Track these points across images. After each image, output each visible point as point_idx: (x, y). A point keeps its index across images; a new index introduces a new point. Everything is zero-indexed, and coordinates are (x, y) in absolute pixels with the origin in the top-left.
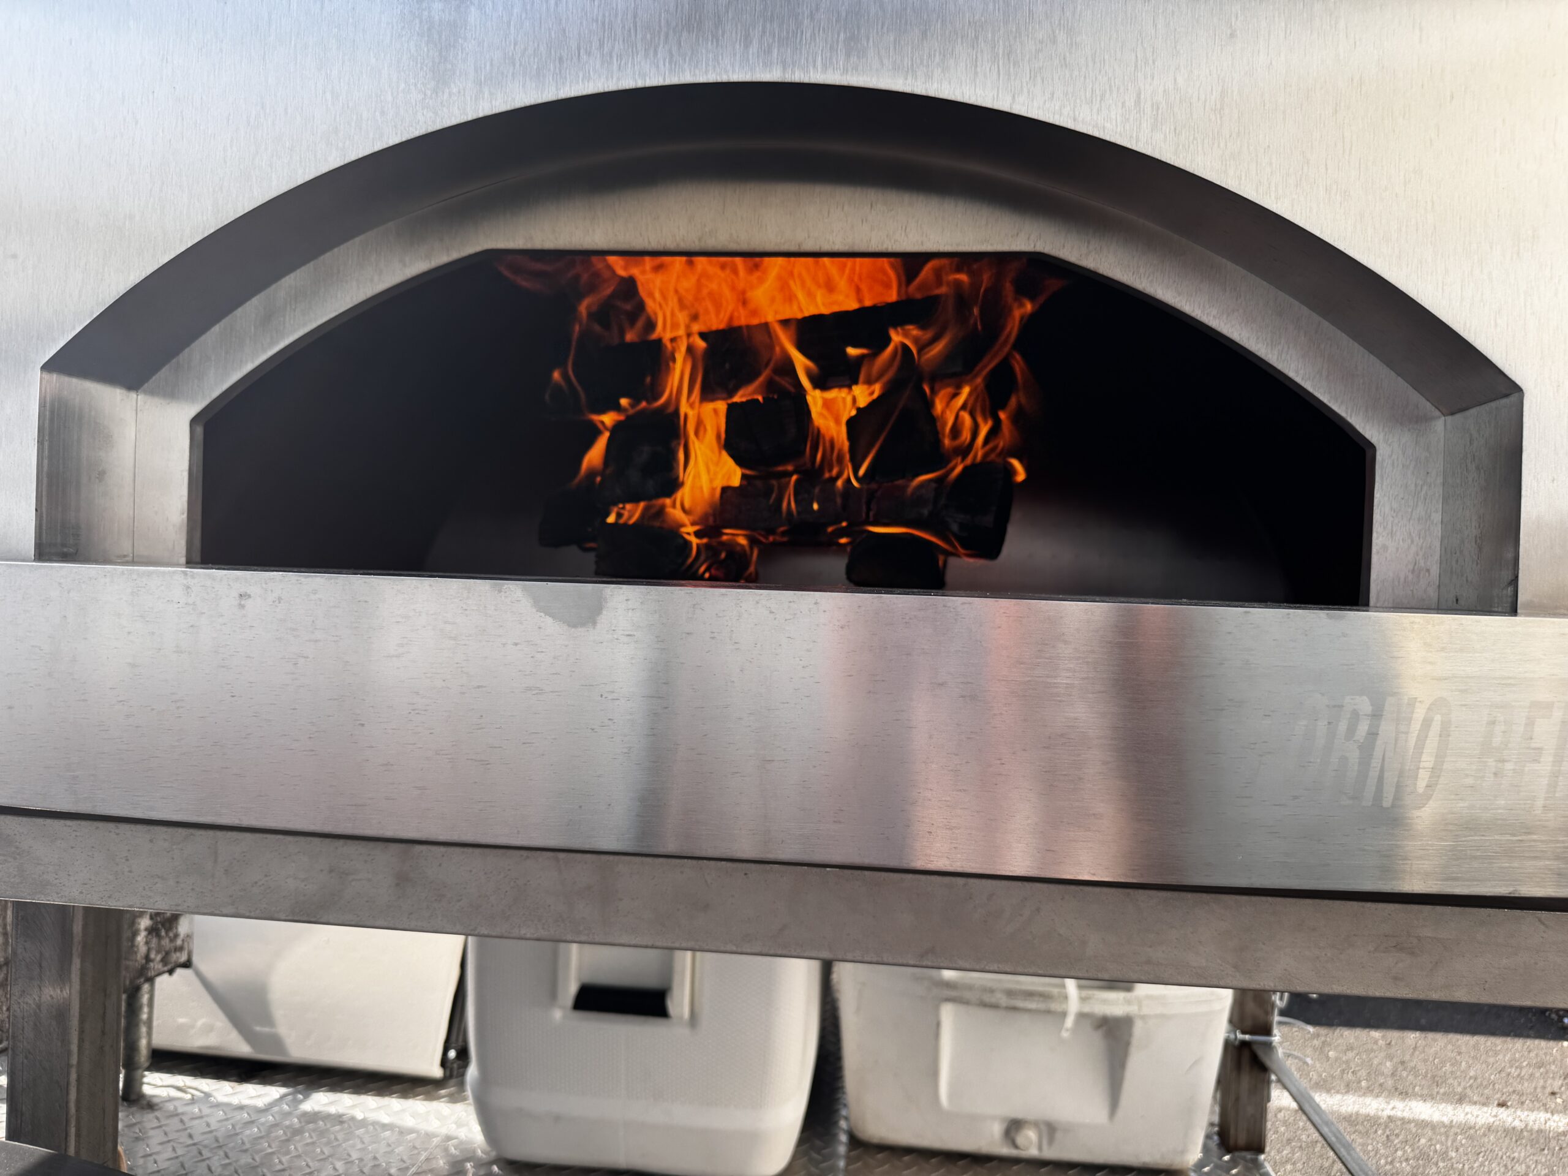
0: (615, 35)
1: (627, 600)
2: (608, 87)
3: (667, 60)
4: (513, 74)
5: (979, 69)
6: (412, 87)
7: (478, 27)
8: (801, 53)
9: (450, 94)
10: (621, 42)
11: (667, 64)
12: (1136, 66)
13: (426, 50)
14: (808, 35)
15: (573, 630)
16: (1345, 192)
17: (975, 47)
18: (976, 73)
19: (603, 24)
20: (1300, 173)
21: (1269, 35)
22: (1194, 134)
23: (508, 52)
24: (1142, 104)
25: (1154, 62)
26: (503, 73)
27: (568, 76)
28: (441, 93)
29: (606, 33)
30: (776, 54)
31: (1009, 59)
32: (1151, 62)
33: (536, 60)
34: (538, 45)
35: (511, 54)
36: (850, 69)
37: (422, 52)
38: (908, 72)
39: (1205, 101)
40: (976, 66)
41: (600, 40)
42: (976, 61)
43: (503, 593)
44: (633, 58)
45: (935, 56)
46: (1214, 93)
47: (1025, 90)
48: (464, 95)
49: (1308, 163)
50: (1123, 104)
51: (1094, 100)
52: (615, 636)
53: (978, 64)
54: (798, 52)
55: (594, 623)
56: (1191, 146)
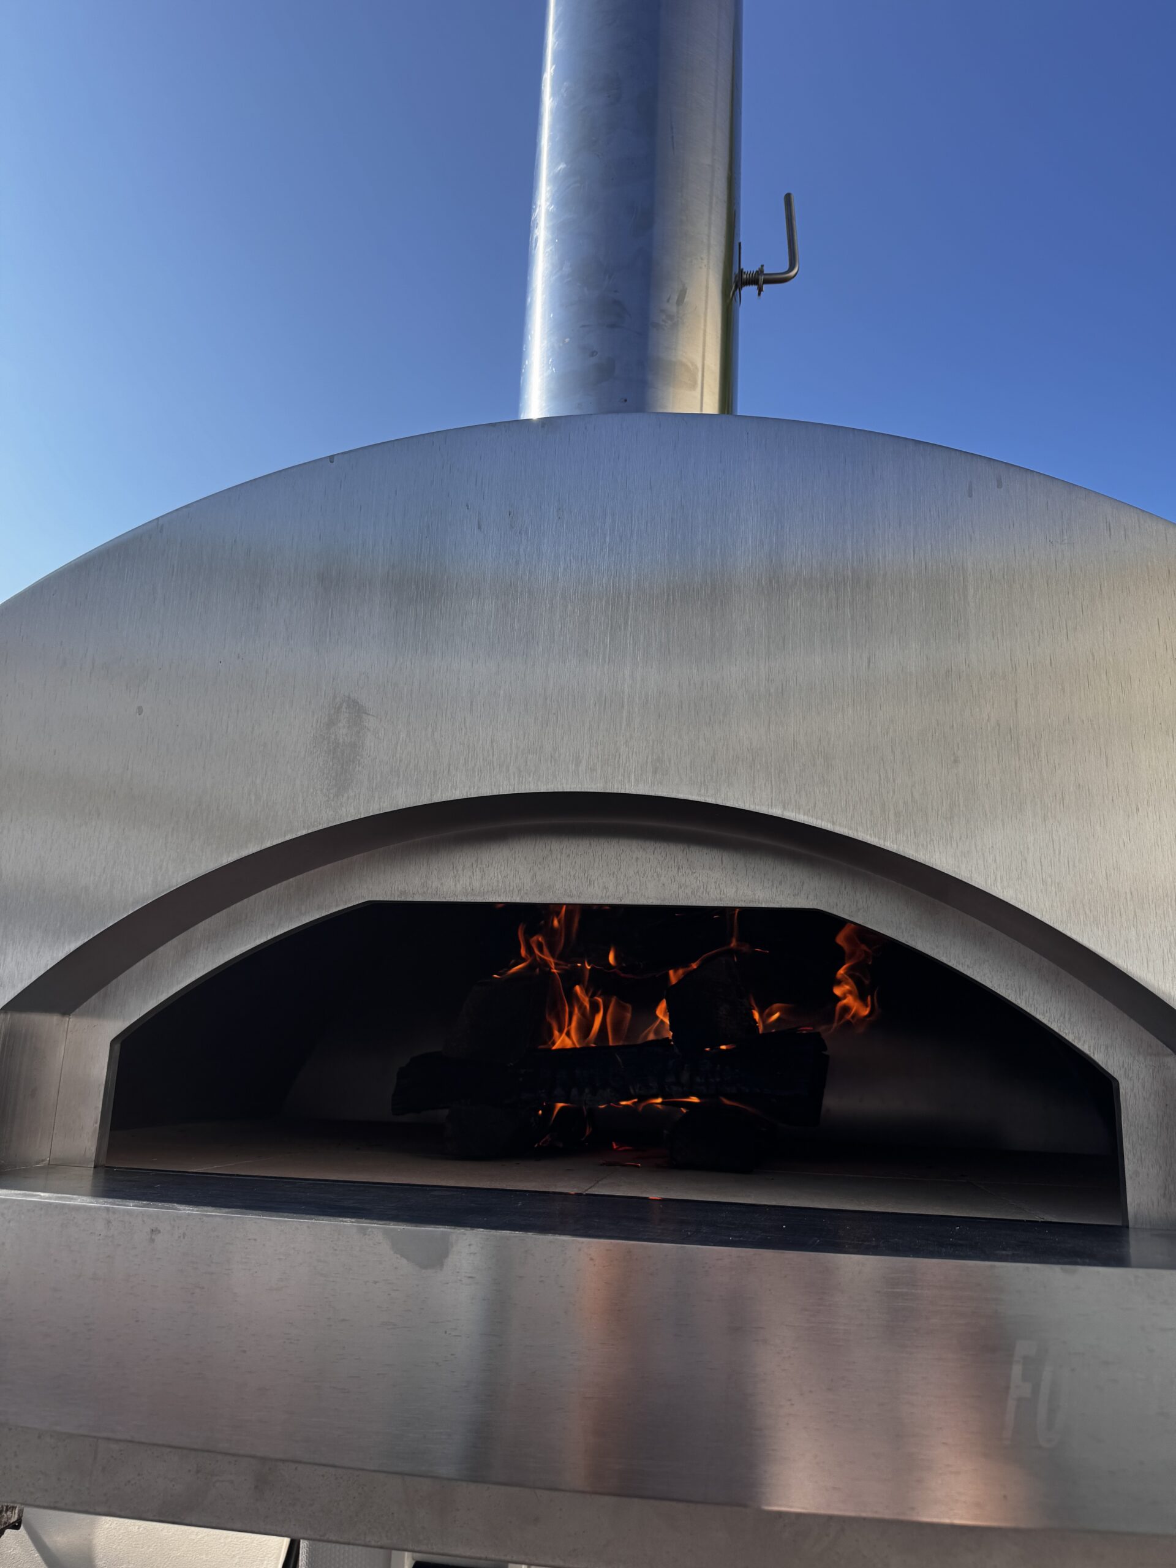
0: (477, 755)
1: (470, 1245)
2: (470, 794)
3: (516, 776)
4: (398, 783)
5: (756, 785)
6: (319, 792)
7: (372, 749)
8: (619, 770)
9: (348, 798)
10: (481, 760)
11: (516, 778)
12: (880, 784)
13: (331, 764)
14: (624, 757)
15: (423, 1271)
16: (1058, 884)
17: (753, 767)
18: (754, 788)
19: (468, 746)
20: (1020, 868)
21: (985, 761)
22: (930, 837)
23: (395, 767)
24: (887, 813)
25: (894, 781)
26: (389, 782)
27: (440, 785)
28: (341, 796)
29: (470, 754)
30: (600, 771)
31: (779, 777)
32: (891, 780)
33: (416, 773)
34: (418, 762)
35: (396, 768)
36: (656, 783)
37: (328, 766)
38: (701, 786)
39: (938, 810)
40: (754, 783)
41: (465, 759)
42: (754, 778)
43: (367, 1236)
44: (490, 773)
45: (722, 774)
46: (944, 805)
47: (793, 801)
48: (359, 799)
49: (1026, 860)
50: (872, 813)
51: (848, 809)
52: (459, 1278)
53: (756, 780)
54: (617, 770)
55: (442, 1265)
56: (929, 846)
